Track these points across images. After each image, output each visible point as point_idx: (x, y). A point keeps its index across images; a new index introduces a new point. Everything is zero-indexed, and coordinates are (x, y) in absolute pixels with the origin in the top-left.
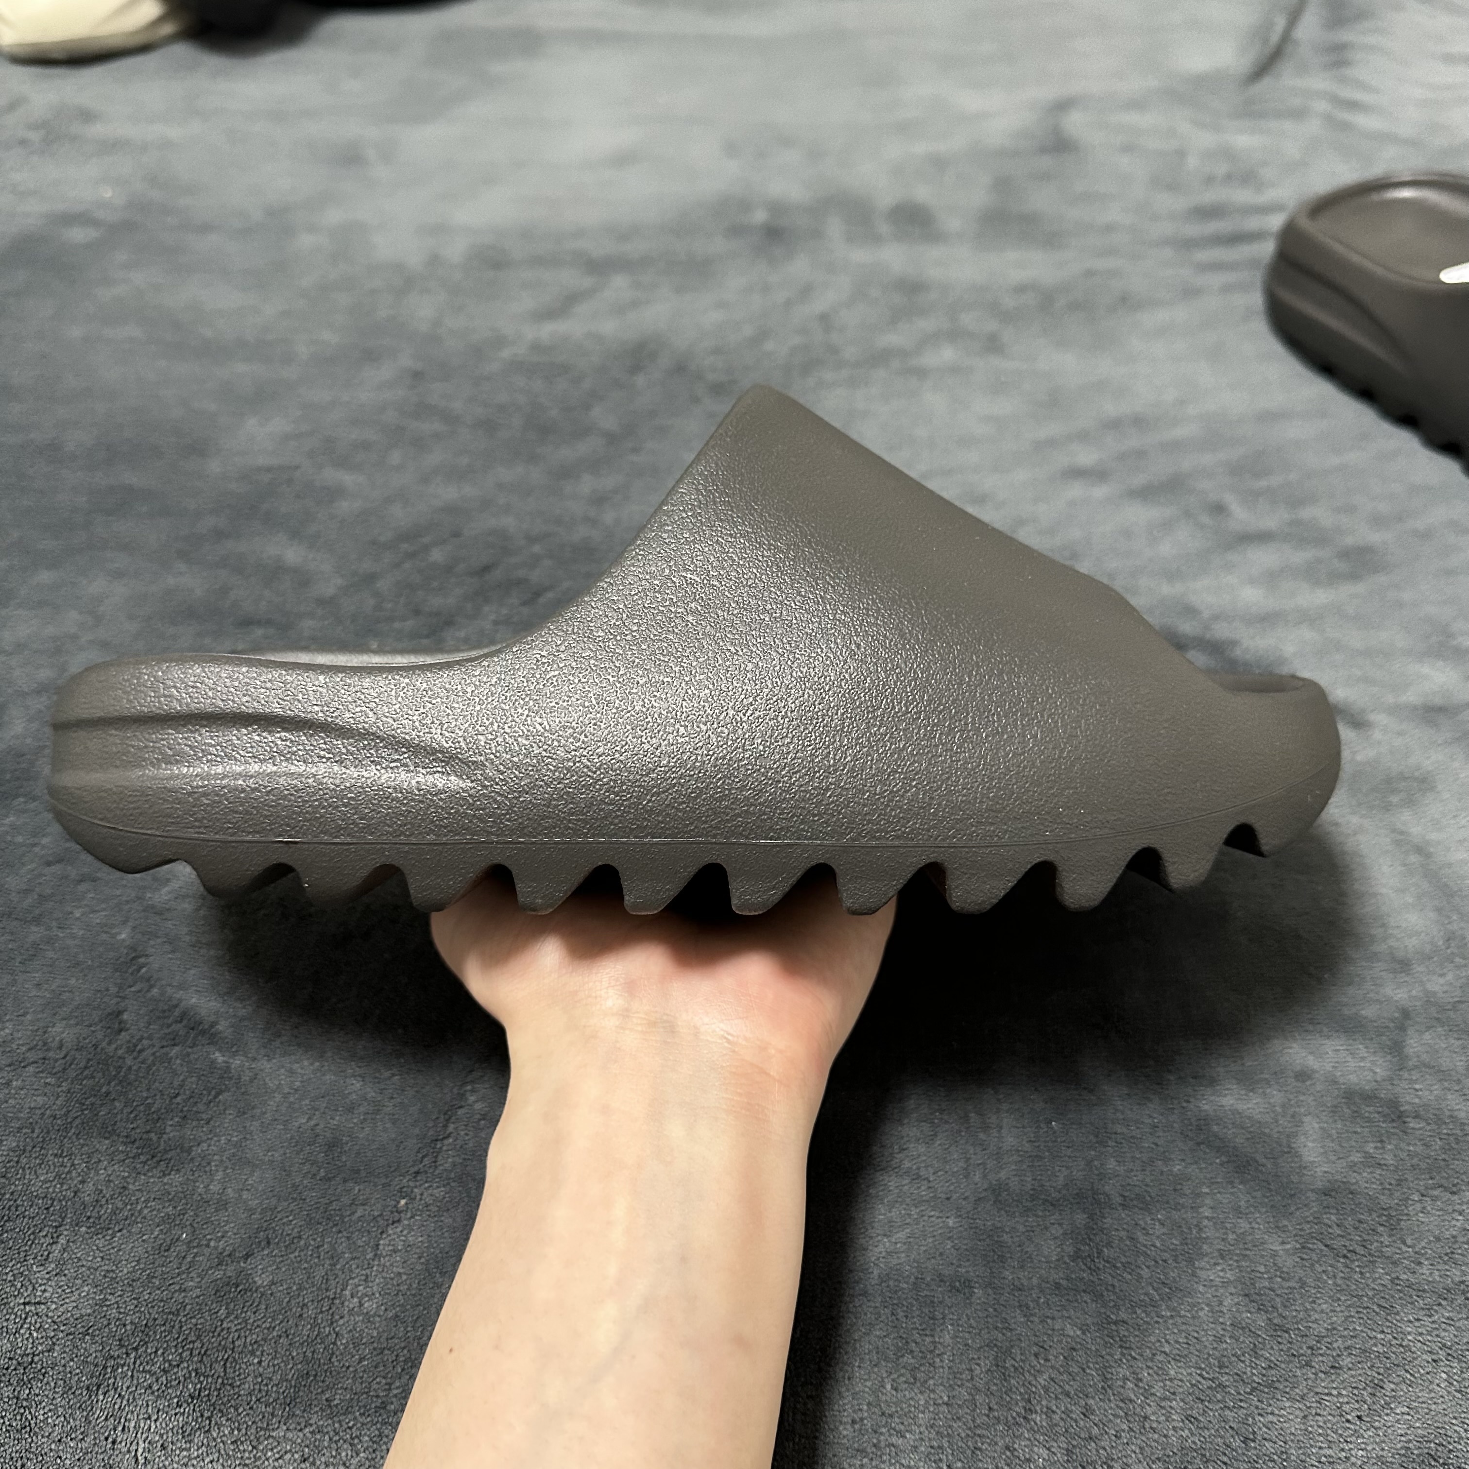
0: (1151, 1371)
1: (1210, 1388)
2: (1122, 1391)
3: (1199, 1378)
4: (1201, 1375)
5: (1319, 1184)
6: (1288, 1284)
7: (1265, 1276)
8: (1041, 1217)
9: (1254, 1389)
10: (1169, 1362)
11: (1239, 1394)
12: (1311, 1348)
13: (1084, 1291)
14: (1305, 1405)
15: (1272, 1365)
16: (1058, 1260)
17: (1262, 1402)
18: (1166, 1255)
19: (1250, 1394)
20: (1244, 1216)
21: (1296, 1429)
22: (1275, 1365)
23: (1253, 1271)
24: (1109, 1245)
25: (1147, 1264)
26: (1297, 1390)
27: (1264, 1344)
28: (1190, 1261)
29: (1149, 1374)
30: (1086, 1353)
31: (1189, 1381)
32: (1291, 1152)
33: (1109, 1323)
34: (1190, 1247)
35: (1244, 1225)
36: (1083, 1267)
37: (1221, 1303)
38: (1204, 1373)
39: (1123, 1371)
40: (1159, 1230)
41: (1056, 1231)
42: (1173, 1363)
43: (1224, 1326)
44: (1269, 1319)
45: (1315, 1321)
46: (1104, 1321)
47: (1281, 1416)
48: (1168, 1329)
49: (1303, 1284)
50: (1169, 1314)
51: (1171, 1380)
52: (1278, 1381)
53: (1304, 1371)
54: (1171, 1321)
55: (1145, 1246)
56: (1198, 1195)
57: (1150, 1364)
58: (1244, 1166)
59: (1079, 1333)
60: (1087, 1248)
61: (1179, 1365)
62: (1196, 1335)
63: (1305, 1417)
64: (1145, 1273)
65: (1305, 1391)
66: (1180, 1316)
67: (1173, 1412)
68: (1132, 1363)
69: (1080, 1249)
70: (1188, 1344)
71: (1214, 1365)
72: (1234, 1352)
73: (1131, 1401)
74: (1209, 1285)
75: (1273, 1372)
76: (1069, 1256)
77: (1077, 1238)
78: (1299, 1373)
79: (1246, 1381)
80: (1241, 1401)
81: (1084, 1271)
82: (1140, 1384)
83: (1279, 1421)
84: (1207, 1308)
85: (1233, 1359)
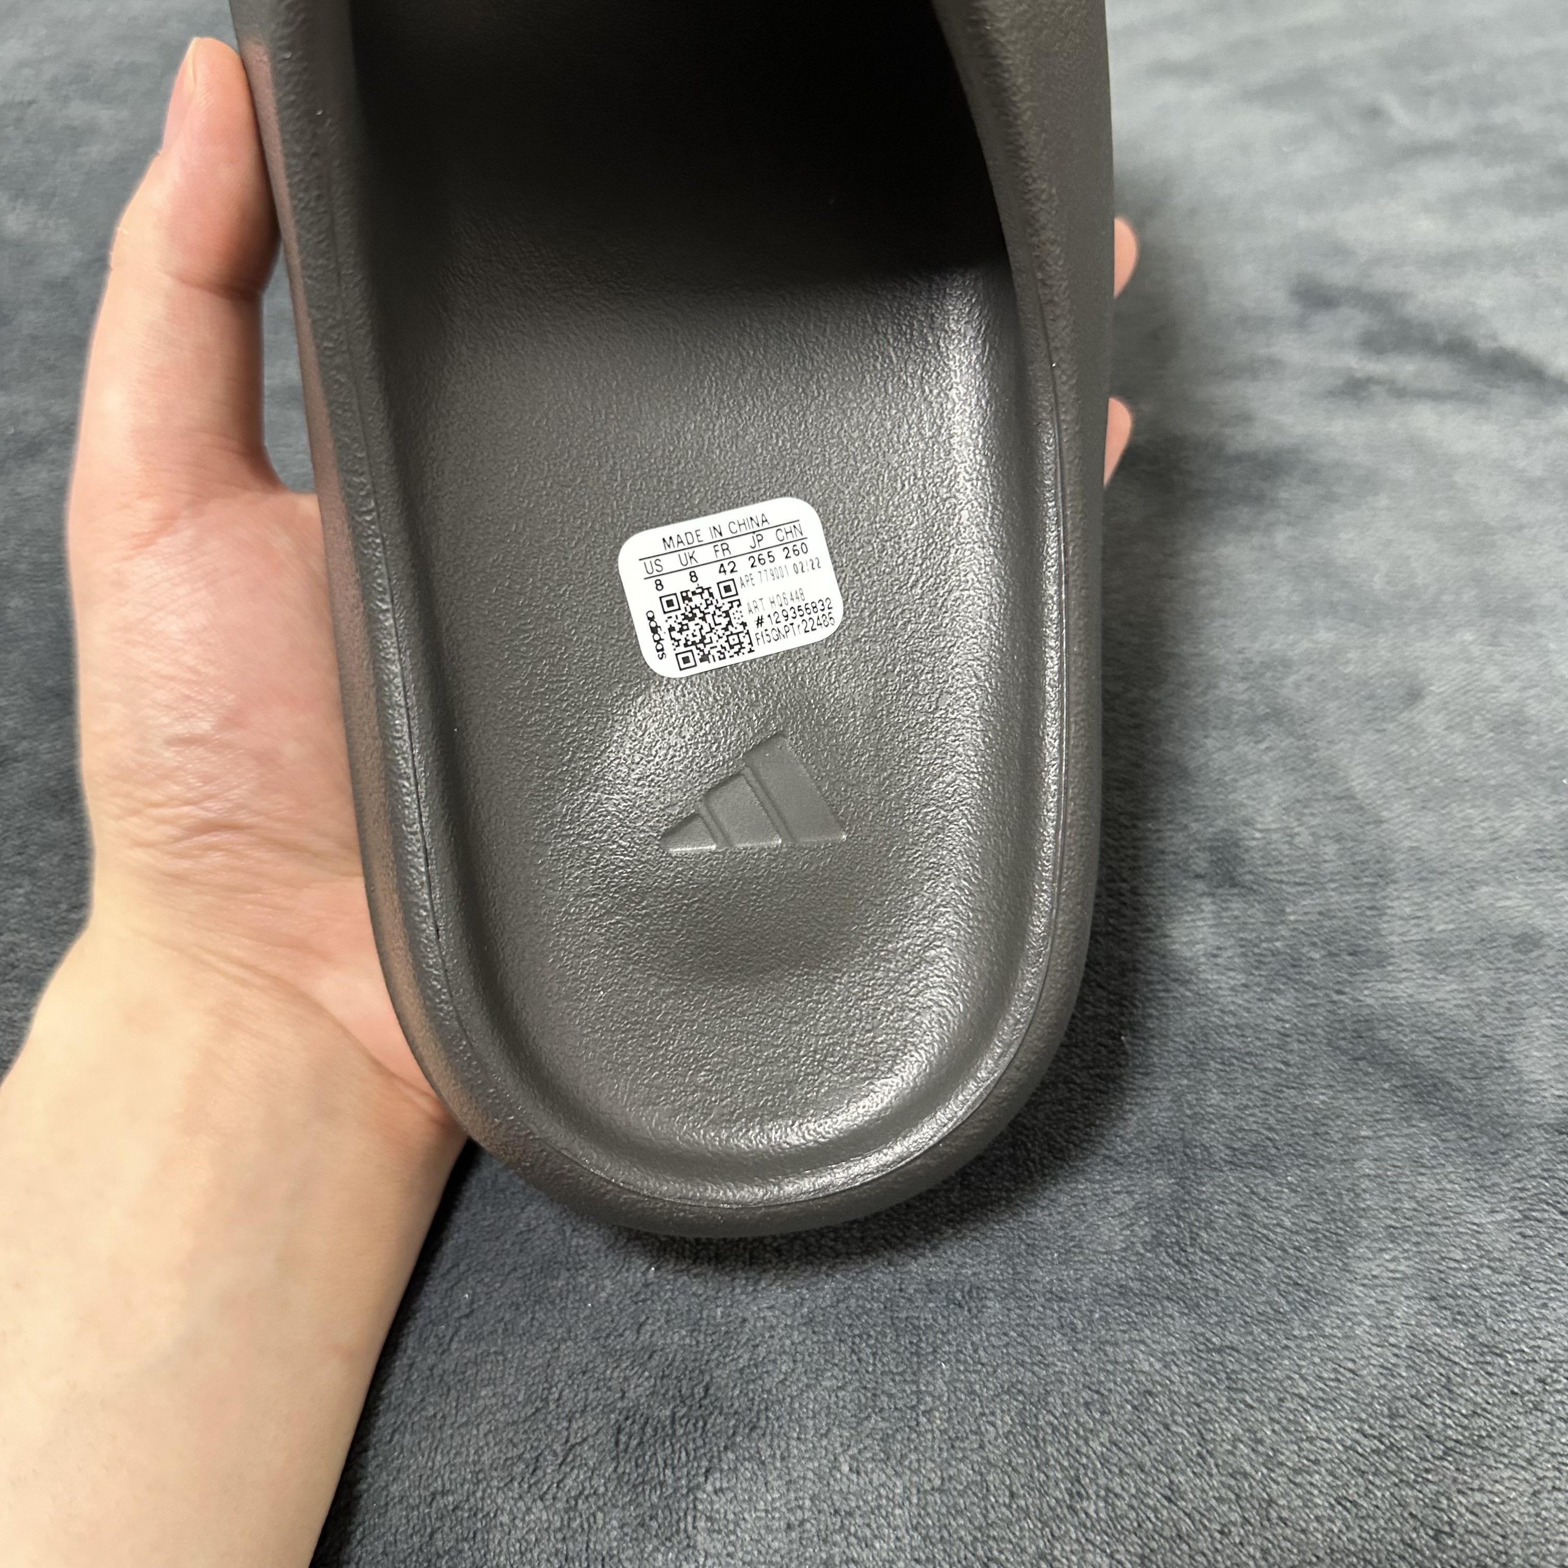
0: (1277, 1427)
1: (1376, 1451)
2: (1231, 1459)
3: (1358, 1437)
4: (1360, 1431)
5: (1550, 1117)
6: (1502, 1278)
7: (1464, 1266)
8: (1098, 1182)
9: (1448, 1451)
10: (1307, 1411)
11: (1425, 1459)
12: (1542, 1381)
13: (1168, 1298)
14: (1535, 1474)
15: (1479, 1411)
16: (1124, 1250)
17: (1464, 1472)
18: (1299, 1240)
19: (1441, 1458)
20: (1428, 1172)
21: (1521, 1514)
22: (1485, 1410)
23: (1443, 1258)
24: (1209, 1225)
25: (1270, 1254)
26: (1521, 1451)
27: (1463, 1376)
28: (1340, 1247)
29: (1273, 1431)
30: (1170, 1399)
31: (1340, 1442)
32: (1503, 1064)
33: (1209, 1351)
34: (1340, 1224)
35: (1428, 1184)
36: (1169, 1261)
37: (1390, 1313)
38: (1366, 1427)
39: (1231, 1428)
40: (1289, 1199)
41: (1123, 1203)
42: (1313, 1411)
43: (1396, 1351)
44: (1472, 1337)
45: (1548, 1337)
46: (1201, 1347)
47: (1496, 1494)
48: (1304, 1358)
49: (1526, 1277)
50: (1305, 1333)
51: (1311, 1440)
52: (1489, 1436)
53: (1532, 1419)
54: (1309, 1345)
55: (1265, 1227)
56: (1354, 1141)
57: (1276, 1415)
58: (1429, 1093)
59: (1158, 1366)
60: (1174, 1230)
61: (1323, 1414)
62: (1350, 1365)
63: (1535, 1494)
64: (1267, 1269)
65: (1535, 1451)
66: (1324, 1337)
67: (1316, 1492)
68: (1248, 1413)
69: (1163, 1233)
70: (1338, 1380)
71: (1382, 1414)
72: (1414, 1391)
73: (1246, 1475)
74: (1372, 1282)
75: (1481, 1422)
76: (1144, 1243)
77: (1157, 1216)
78: (1523, 1423)
79: (1436, 1437)
80: (1427, 1471)
81: (1168, 1265)
82: (1261, 1449)
83: (1493, 1502)
84: (1368, 1323)
85: (1414, 1402)
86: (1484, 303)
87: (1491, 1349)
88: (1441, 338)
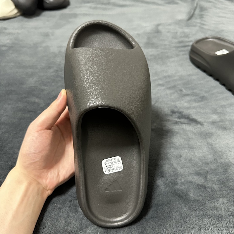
0: (165, 229)
4: (173, 229)
5: (192, 200)
6: (187, 215)
7: (183, 214)
12: (190, 225)
13: (155, 218)
18: (168, 212)
20: (180, 205)
24: (159, 211)
25: (165, 213)
27: (183, 224)
30: (155, 227)
32: (188, 195)
34: (172, 210)
36: (155, 214)
40: (167, 208)
43: (177, 222)
45: (191, 221)
46: (158, 222)
48: (168, 223)
50: (168, 220)
51: (168, 230)
55: (165, 210)
56: (173, 202)
58: (181, 197)
61: (170, 228)
62: (172, 223)
65: (189, 232)
68: (162, 228)
75: (184, 229)
78: (188, 229)
84: (174, 219)
85: (178, 227)
86: (191, 113)
87: (185, 222)
88: (186, 117)
